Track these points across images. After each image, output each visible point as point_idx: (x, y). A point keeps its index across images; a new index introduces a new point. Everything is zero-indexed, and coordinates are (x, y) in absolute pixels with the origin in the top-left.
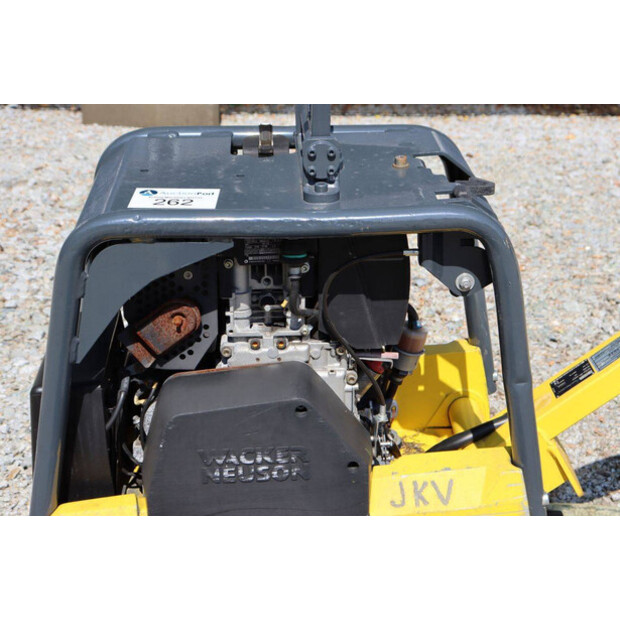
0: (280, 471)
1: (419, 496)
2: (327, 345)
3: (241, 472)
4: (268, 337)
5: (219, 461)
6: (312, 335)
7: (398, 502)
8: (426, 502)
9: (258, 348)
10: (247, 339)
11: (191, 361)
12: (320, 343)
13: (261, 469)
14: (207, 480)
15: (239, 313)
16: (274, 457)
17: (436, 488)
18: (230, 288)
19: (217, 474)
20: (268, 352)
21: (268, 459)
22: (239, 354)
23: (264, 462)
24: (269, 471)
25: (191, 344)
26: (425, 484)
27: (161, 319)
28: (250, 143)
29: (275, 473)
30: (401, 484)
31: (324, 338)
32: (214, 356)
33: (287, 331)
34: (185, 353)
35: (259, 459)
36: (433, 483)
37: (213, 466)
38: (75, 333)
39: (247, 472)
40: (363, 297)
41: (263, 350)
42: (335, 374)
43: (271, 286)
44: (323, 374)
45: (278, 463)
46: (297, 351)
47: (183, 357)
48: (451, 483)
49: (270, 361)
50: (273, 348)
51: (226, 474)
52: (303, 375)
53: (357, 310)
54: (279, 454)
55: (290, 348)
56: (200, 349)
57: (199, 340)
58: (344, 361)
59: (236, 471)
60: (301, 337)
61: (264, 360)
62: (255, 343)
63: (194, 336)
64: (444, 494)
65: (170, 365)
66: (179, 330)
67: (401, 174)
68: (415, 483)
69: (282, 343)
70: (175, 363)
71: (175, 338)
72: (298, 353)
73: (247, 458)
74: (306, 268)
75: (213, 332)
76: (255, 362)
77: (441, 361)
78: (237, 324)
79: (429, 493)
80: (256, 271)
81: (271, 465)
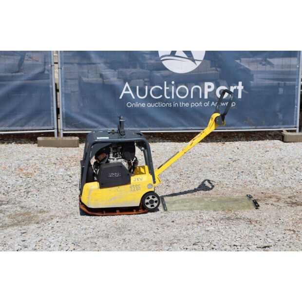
1: (138, 179)
2: (124, 160)
4: (115, 159)
10: (112, 159)
11: (104, 162)
14: (108, 177)
15: (111, 155)
18: (110, 151)
22: (111, 161)
28: (111, 132)
30: (135, 179)
31: (123, 158)
32: (108, 162)
33: (118, 157)
35: (115, 174)
37: (109, 175)
40: (129, 152)
42: (125, 164)
46: (120, 161)
49: (116, 162)
52: (121, 163)
54: (118, 173)
56: (106, 161)
58: (126, 162)
59: (112, 176)
60: (120, 159)
62: (114, 159)
63: (105, 158)
64: (141, 179)
69: (117, 159)
70: (102, 163)
71: (102, 158)
74: (121, 147)
75: (107, 158)
76: (114, 162)
77: (141, 168)
78: (111, 157)
79: (139, 179)
80: (113, 149)
81: (117, 175)
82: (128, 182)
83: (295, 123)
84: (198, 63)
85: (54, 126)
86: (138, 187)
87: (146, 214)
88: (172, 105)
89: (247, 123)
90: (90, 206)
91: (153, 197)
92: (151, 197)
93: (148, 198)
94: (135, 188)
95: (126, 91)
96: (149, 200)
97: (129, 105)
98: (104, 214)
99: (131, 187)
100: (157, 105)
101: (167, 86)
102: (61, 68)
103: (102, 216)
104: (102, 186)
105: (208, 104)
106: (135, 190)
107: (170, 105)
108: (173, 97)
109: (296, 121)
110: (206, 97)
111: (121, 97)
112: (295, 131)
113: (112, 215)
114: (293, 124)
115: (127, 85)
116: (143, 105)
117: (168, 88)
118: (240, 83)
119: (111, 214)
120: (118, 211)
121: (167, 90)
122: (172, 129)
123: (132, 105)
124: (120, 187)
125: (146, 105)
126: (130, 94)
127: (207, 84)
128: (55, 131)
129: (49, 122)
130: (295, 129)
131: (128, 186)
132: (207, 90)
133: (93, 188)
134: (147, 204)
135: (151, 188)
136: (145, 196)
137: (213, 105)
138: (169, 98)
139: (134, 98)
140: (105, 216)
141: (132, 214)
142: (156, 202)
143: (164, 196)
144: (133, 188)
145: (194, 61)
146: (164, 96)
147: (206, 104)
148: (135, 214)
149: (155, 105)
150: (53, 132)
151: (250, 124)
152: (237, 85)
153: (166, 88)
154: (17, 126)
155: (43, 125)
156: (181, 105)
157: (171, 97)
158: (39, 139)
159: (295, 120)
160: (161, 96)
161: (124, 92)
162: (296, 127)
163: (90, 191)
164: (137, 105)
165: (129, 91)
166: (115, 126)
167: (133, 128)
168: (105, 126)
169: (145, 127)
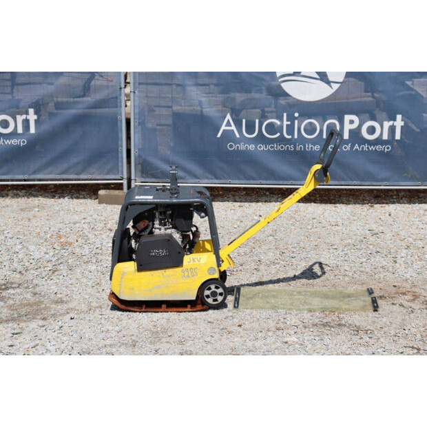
1: (194, 260)
4: (163, 228)
6: (172, 228)
8: (195, 262)
10: (158, 228)
11: (146, 233)
13: (160, 253)
14: (149, 256)
15: (157, 222)
18: (155, 217)
19: (151, 254)
20: (163, 231)
22: (157, 232)
28: (160, 189)
29: (163, 254)
30: (190, 259)
31: (175, 228)
32: (151, 233)
33: (167, 227)
35: (160, 251)
37: (151, 252)
39: (157, 254)
42: (177, 236)
44: (174, 237)
45: (164, 252)
46: (169, 231)
48: (200, 258)
51: (153, 254)
52: (170, 236)
53: (181, 222)
54: (164, 250)
56: (148, 230)
59: (155, 254)
61: (162, 233)
62: (160, 229)
63: (146, 228)
64: (199, 260)
68: (193, 258)
69: (166, 229)
70: (143, 233)
71: (143, 227)
73: (158, 251)
74: (170, 212)
75: (151, 226)
76: (160, 233)
77: (206, 243)
78: (157, 225)
79: (196, 260)
80: (160, 213)
81: (162, 252)
82: (179, 263)
84: (336, 87)
85: (122, 174)
86: (193, 271)
87: (205, 313)
88: (295, 147)
89: (409, 176)
90: (123, 297)
91: (217, 288)
92: (213, 287)
93: (209, 289)
94: (190, 273)
95: (226, 126)
96: (211, 291)
97: (231, 146)
98: (143, 310)
99: (183, 272)
100: (271, 147)
101: (287, 121)
102: (134, 92)
103: (140, 312)
104: (141, 268)
105: (348, 147)
106: (190, 275)
107: (291, 148)
108: (296, 137)
110: (346, 136)
111: (219, 136)
113: (155, 312)
115: (228, 117)
116: (251, 147)
117: (289, 123)
118: (399, 117)
119: (152, 310)
120: (164, 306)
121: (287, 125)
122: (294, 182)
123: (235, 147)
124: (167, 271)
125: (256, 147)
126: (233, 130)
127: (347, 118)
128: (125, 182)
129: (115, 168)
131: (178, 270)
132: (348, 127)
133: (126, 270)
134: (208, 297)
135: (214, 274)
136: (205, 285)
137: (357, 149)
138: (290, 137)
139: (238, 136)
140: (145, 312)
141: (185, 312)
142: (221, 294)
143: (242, 285)
144: (186, 273)
145: (328, 82)
146: (282, 134)
147: (345, 148)
148: (189, 312)
149: (269, 147)
150: (122, 184)
151: (413, 179)
152: (395, 119)
153: (286, 123)
154: (71, 174)
155: (107, 173)
156: (308, 148)
157: (293, 135)
158: (102, 192)
160: (278, 134)
161: (223, 127)
163: (123, 275)
164: (242, 147)
165: (231, 126)
166: (210, 176)
167: (236, 179)
168: (196, 177)
169: (254, 179)
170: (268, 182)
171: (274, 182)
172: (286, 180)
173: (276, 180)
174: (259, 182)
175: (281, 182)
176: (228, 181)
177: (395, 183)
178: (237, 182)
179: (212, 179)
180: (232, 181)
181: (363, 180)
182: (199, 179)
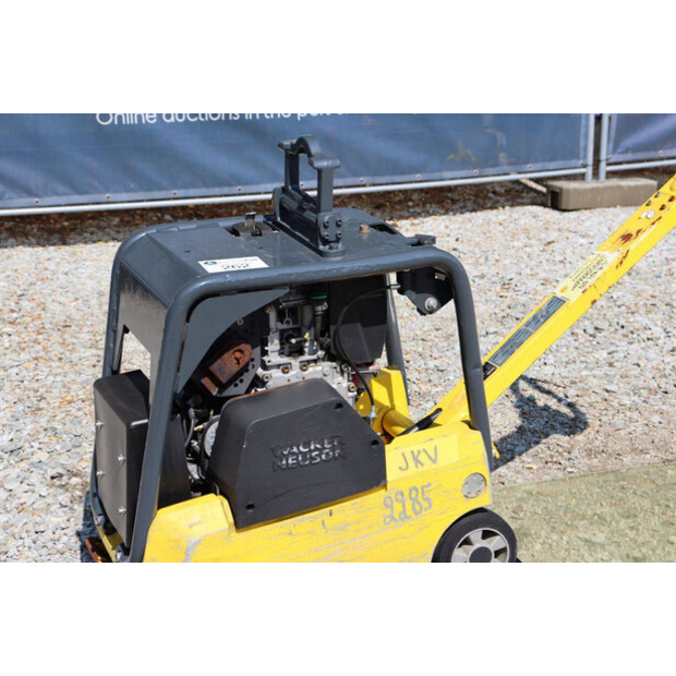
0: (327, 454)
2: (334, 364)
3: (300, 458)
4: (295, 363)
5: (285, 453)
7: (404, 467)
8: (422, 464)
9: (287, 373)
10: (278, 366)
11: (242, 387)
12: (329, 363)
13: (314, 454)
14: (277, 469)
15: (274, 346)
16: (323, 445)
17: (426, 453)
18: (267, 331)
19: (284, 462)
20: (295, 374)
21: (318, 446)
22: (276, 379)
23: (316, 449)
24: (319, 455)
25: (242, 375)
26: (419, 452)
27: (226, 355)
29: (323, 456)
30: (403, 455)
31: (332, 359)
33: (306, 357)
34: (238, 382)
35: (312, 447)
36: (424, 450)
37: (281, 457)
38: (178, 370)
39: (305, 459)
40: (359, 325)
41: (292, 373)
42: (341, 383)
43: (291, 326)
44: (333, 385)
45: (325, 448)
46: (315, 371)
47: (236, 385)
48: (436, 448)
49: (297, 380)
50: (299, 370)
51: (290, 461)
52: (319, 385)
53: (356, 335)
54: (326, 442)
55: (311, 370)
56: (248, 378)
57: (247, 371)
58: (346, 375)
59: (297, 459)
60: (315, 361)
61: (294, 381)
62: (286, 368)
63: (245, 368)
64: (433, 456)
65: (227, 393)
66: (238, 363)
67: (365, 237)
68: (412, 452)
69: (304, 366)
70: (231, 391)
71: (235, 368)
72: (316, 372)
73: (305, 448)
75: (257, 363)
76: (286, 383)
78: (274, 358)
79: (423, 457)
81: (320, 451)
83: (582, 154)
86: (419, 497)
88: (242, 113)
89: (458, 159)
91: (486, 535)
92: (475, 535)
93: (467, 542)
94: (409, 504)
96: (471, 549)
97: (105, 117)
99: (387, 504)
104: (246, 515)
106: (410, 512)
107: (234, 114)
109: (586, 147)
112: (582, 177)
114: (578, 158)
116: (149, 117)
123: (113, 119)
124: (334, 508)
125: (159, 117)
130: (583, 170)
131: (374, 498)
133: (199, 532)
135: (478, 494)
144: (398, 507)
151: (465, 164)
159: (582, 143)
162: (585, 166)
164: (129, 117)
166: (61, 188)
167: (120, 192)
168: (30, 193)
169: (161, 188)
170: (191, 192)
171: (204, 191)
172: (229, 185)
173: (206, 185)
174: (171, 193)
175: (217, 191)
176: (104, 197)
177: (435, 175)
178: (124, 196)
179: (65, 194)
180: (113, 197)
181: (376, 174)
182: (37, 196)
